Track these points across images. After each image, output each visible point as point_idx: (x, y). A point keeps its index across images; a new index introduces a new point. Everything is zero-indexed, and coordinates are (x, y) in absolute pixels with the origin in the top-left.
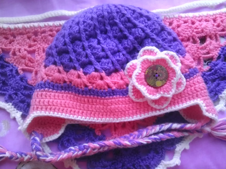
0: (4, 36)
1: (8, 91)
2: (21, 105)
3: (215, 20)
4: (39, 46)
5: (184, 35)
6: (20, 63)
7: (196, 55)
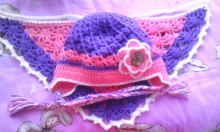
0: (34, 28)
1: (37, 64)
2: (46, 73)
3: (171, 22)
4: (58, 36)
5: (151, 31)
6: (45, 46)
7: (158, 43)
